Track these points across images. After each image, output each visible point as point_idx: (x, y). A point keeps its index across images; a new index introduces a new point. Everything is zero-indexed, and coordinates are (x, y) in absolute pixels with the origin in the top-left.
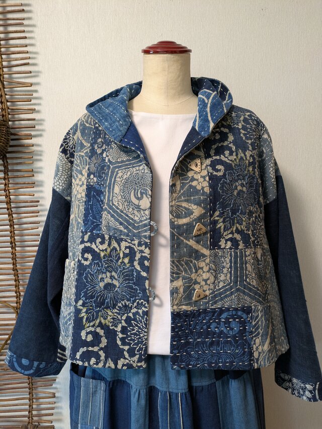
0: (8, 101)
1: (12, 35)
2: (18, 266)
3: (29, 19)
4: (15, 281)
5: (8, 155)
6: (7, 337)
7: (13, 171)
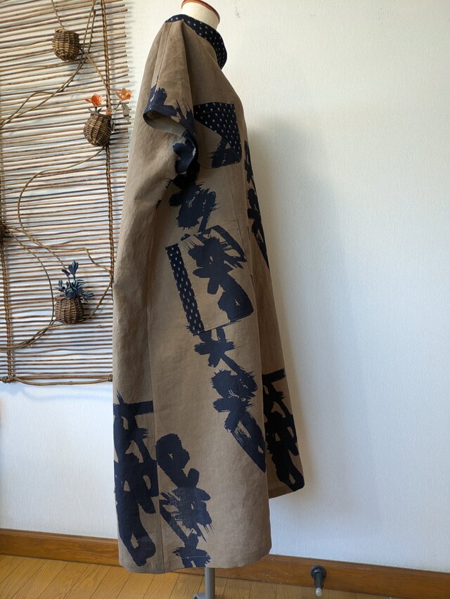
0: (112, 105)
1: (116, 56)
2: (114, 236)
3: (130, 43)
4: (111, 249)
5: (110, 146)
6: (101, 297)
7: (113, 158)
